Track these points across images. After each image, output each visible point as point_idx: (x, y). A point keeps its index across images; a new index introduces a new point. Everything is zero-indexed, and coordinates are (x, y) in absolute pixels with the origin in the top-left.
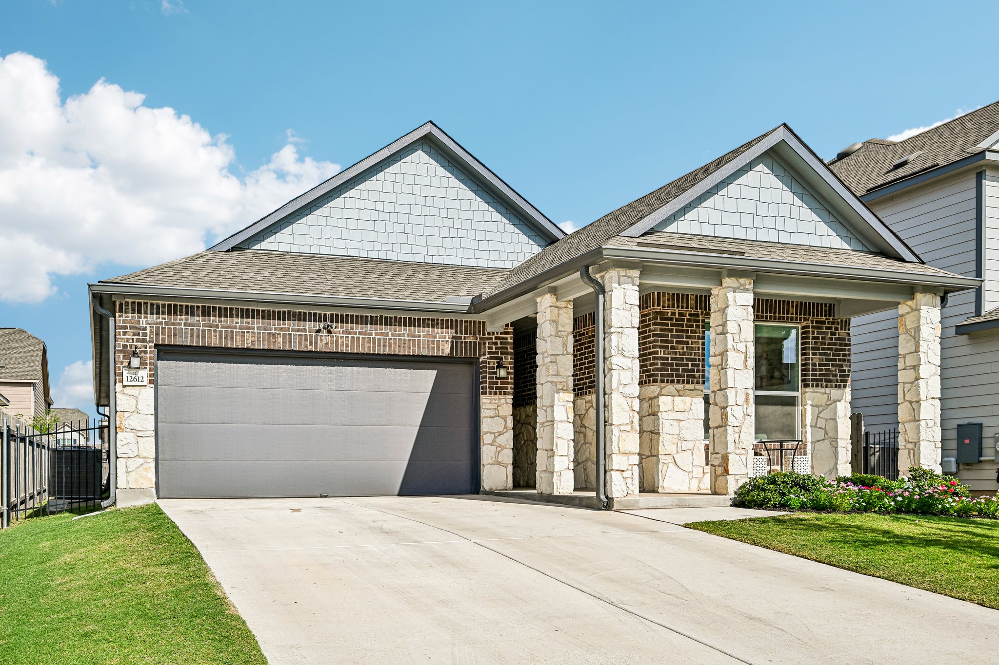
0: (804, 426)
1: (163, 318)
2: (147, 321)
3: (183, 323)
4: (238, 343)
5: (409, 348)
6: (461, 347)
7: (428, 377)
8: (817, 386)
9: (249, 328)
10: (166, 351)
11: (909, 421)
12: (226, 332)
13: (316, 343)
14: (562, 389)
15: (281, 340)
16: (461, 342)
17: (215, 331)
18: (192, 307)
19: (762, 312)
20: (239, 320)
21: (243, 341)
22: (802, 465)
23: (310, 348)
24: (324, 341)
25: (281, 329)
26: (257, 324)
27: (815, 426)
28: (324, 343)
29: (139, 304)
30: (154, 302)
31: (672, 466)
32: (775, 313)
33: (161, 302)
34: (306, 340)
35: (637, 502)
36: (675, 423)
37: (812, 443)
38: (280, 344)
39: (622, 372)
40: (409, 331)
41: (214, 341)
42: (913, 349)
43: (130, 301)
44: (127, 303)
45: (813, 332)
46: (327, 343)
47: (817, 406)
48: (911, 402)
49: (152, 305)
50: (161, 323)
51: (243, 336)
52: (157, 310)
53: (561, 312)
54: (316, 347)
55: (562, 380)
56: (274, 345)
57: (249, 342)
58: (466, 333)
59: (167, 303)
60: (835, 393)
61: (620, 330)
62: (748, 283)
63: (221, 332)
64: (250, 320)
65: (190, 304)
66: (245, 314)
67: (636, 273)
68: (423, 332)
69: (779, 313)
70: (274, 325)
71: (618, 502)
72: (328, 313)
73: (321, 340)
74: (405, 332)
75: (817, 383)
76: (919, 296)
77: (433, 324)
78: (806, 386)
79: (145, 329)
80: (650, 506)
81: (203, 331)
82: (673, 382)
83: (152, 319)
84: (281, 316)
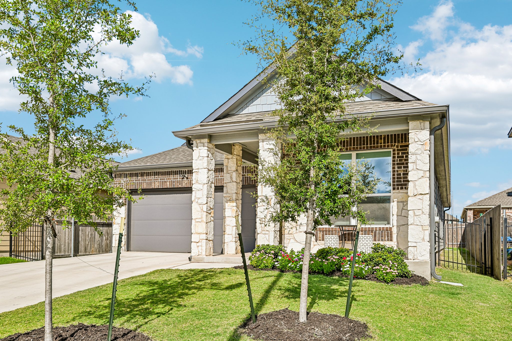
0: (393, 215)
1: (129, 179)
2: (123, 180)
3: (134, 180)
4: (153, 187)
5: (221, 182)
8: (402, 189)
9: (157, 180)
12: (149, 182)
13: (182, 183)
14: (230, 200)
15: (168, 183)
17: (145, 182)
18: (138, 173)
19: (357, 145)
20: (153, 177)
21: (155, 185)
22: (365, 241)
23: (179, 186)
24: (185, 183)
25: (169, 179)
26: (159, 178)
27: (401, 216)
29: (121, 174)
30: (125, 173)
31: (292, 240)
32: (367, 144)
33: (128, 173)
34: (178, 183)
35: (203, 258)
37: (397, 226)
39: (197, 192)
40: (221, 174)
41: (145, 187)
43: (118, 173)
44: (117, 174)
45: (398, 154)
46: (186, 183)
47: (401, 202)
49: (125, 174)
50: (128, 181)
51: (155, 183)
52: (126, 176)
53: (229, 160)
54: (182, 185)
55: (230, 195)
56: (166, 186)
57: (157, 185)
58: (248, 173)
59: (129, 173)
61: (197, 170)
63: (147, 182)
64: (157, 176)
65: (137, 172)
66: (155, 174)
69: (371, 144)
70: (166, 177)
71: (194, 258)
72: (187, 170)
73: (184, 182)
75: (402, 187)
76: (410, 124)
78: (394, 189)
79: (123, 184)
81: (141, 182)
83: (125, 179)
84: (169, 173)
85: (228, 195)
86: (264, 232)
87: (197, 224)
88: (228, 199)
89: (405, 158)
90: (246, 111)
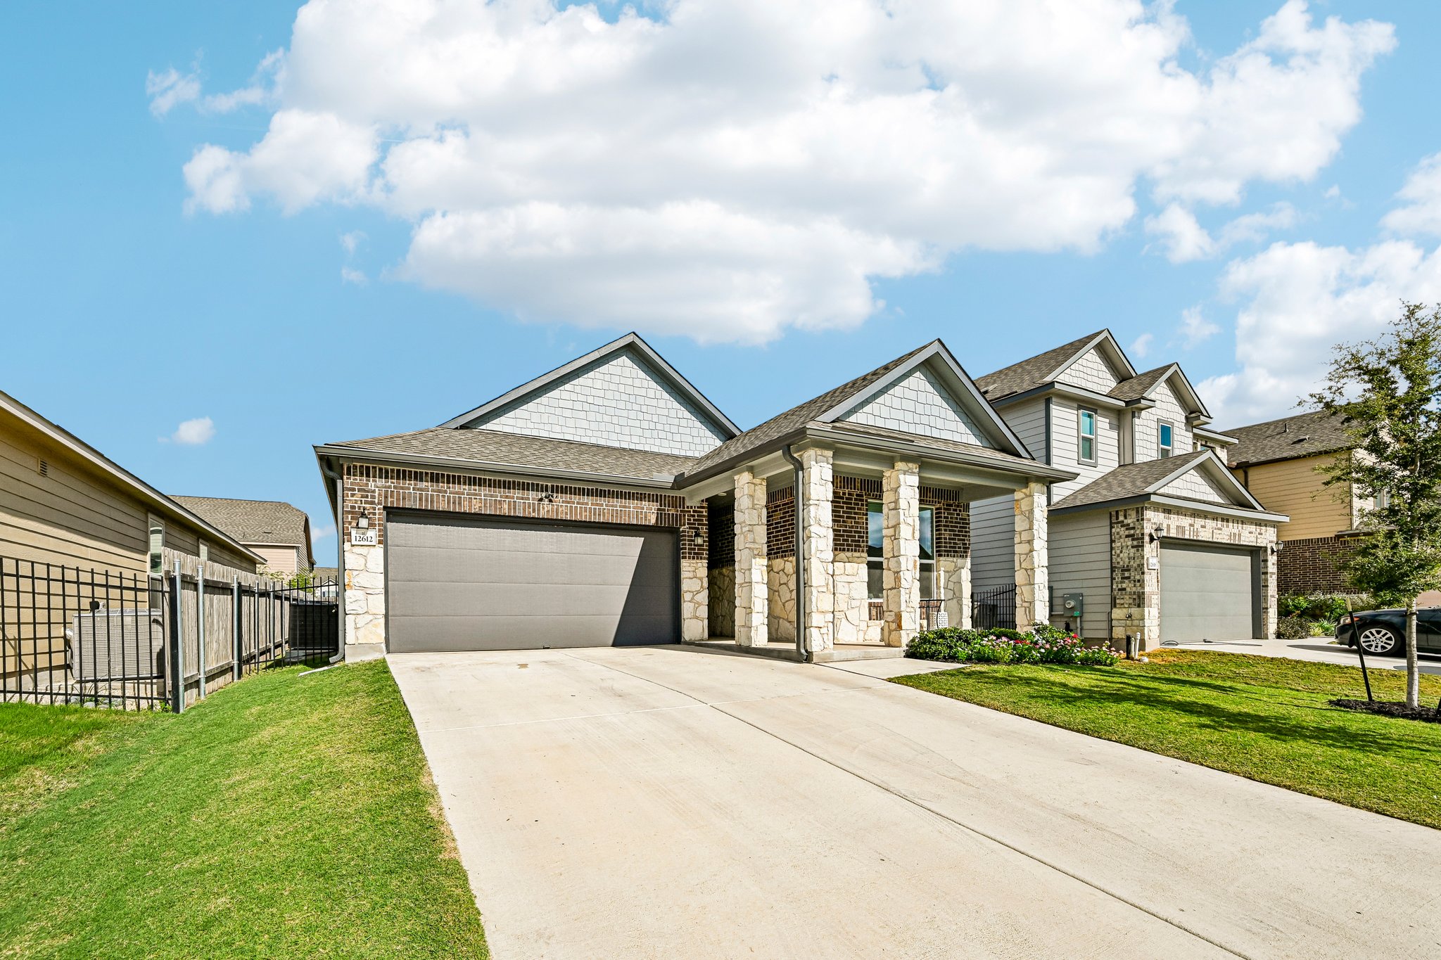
0: (938, 588)
1: (391, 482)
2: (376, 485)
3: (412, 487)
4: (465, 508)
5: (621, 517)
6: (665, 518)
7: (637, 542)
8: (948, 556)
9: (476, 495)
10: (395, 514)
11: (1025, 585)
12: (454, 498)
13: (539, 510)
14: (758, 555)
15: (506, 506)
16: (665, 514)
17: (444, 496)
18: (421, 473)
20: (467, 487)
21: (470, 506)
22: (941, 621)
23: (533, 515)
24: (546, 509)
25: (507, 497)
26: (484, 491)
27: (947, 588)
28: (546, 510)
29: (368, 468)
30: (383, 467)
31: (844, 621)
33: (390, 467)
34: (529, 507)
35: (832, 655)
36: (846, 585)
37: (945, 601)
38: (505, 510)
39: (819, 540)
40: (621, 502)
41: (442, 506)
42: (1027, 527)
43: (358, 464)
44: (355, 467)
46: (548, 511)
47: (948, 572)
48: (1026, 570)
49: (381, 470)
50: (390, 487)
51: (470, 502)
53: (757, 487)
54: (538, 514)
55: (758, 547)
56: (501, 511)
57: (475, 507)
58: (669, 506)
59: (396, 468)
60: (960, 561)
61: (817, 502)
62: (914, 467)
63: (449, 497)
64: (477, 488)
65: (418, 470)
66: (472, 482)
67: (830, 453)
68: (633, 505)
70: (499, 493)
71: (817, 655)
72: (549, 484)
73: (543, 508)
74: (618, 503)
75: (948, 554)
76: (1033, 485)
77: (641, 497)
78: (940, 555)
79: (374, 491)
80: (842, 658)
81: (432, 496)
82: (844, 550)
83: (381, 482)
84: (507, 485)
88: (756, 552)
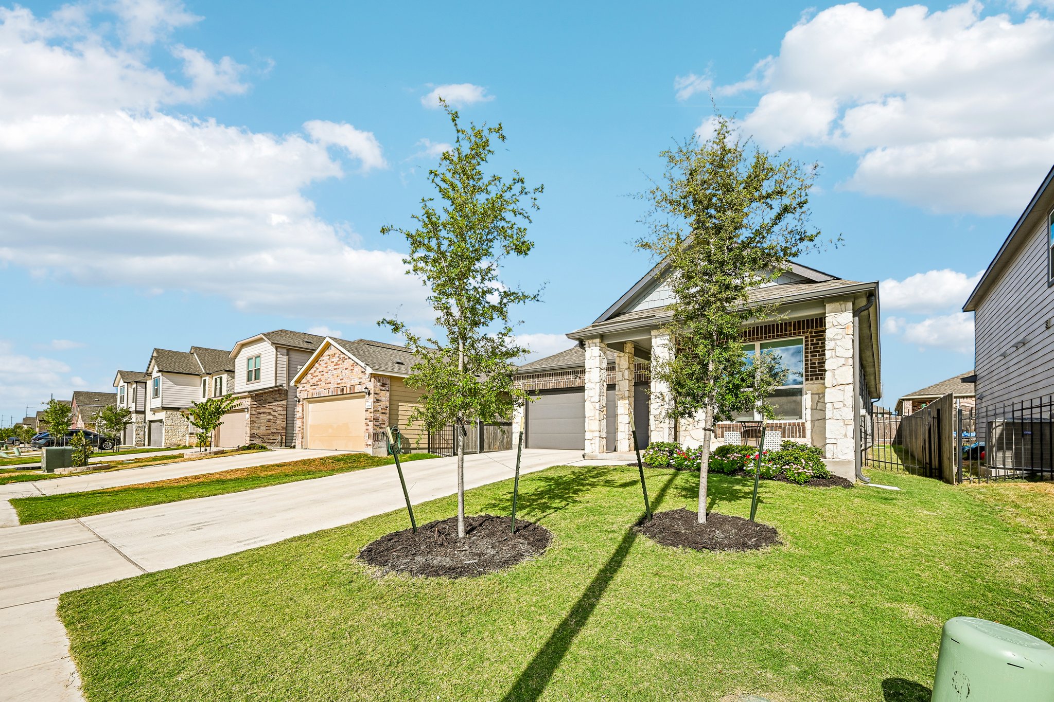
1: (526, 381)
2: (521, 382)
3: (531, 381)
4: (548, 387)
5: (613, 380)
8: (817, 379)
9: (552, 381)
12: (545, 383)
13: (575, 383)
14: (622, 398)
15: (563, 384)
18: (534, 375)
19: (761, 334)
20: (548, 378)
21: (550, 386)
22: (772, 438)
23: (573, 386)
25: (563, 380)
26: (554, 379)
27: (816, 409)
29: (519, 376)
32: (773, 332)
34: (572, 383)
35: (597, 456)
37: (812, 421)
40: (613, 372)
43: (517, 376)
45: (812, 340)
46: (579, 383)
47: (816, 394)
51: (550, 384)
52: (524, 378)
53: (621, 359)
54: (576, 386)
56: (560, 387)
58: (640, 370)
62: (665, 331)
63: (543, 383)
66: (550, 375)
67: (597, 340)
69: (778, 332)
70: (559, 378)
71: (587, 455)
72: (579, 370)
73: (577, 382)
75: (816, 377)
76: (827, 306)
78: (807, 380)
79: (521, 385)
81: (538, 383)
83: (523, 381)
84: (562, 374)
85: (620, 393)
86: (657, 429)
87: (591, 422)
88: (620, 397)
89: (820, 345)
90: (637, 309)
